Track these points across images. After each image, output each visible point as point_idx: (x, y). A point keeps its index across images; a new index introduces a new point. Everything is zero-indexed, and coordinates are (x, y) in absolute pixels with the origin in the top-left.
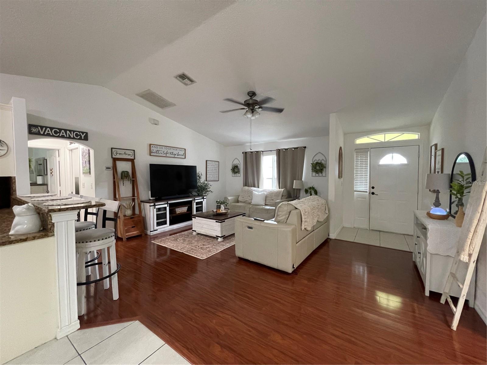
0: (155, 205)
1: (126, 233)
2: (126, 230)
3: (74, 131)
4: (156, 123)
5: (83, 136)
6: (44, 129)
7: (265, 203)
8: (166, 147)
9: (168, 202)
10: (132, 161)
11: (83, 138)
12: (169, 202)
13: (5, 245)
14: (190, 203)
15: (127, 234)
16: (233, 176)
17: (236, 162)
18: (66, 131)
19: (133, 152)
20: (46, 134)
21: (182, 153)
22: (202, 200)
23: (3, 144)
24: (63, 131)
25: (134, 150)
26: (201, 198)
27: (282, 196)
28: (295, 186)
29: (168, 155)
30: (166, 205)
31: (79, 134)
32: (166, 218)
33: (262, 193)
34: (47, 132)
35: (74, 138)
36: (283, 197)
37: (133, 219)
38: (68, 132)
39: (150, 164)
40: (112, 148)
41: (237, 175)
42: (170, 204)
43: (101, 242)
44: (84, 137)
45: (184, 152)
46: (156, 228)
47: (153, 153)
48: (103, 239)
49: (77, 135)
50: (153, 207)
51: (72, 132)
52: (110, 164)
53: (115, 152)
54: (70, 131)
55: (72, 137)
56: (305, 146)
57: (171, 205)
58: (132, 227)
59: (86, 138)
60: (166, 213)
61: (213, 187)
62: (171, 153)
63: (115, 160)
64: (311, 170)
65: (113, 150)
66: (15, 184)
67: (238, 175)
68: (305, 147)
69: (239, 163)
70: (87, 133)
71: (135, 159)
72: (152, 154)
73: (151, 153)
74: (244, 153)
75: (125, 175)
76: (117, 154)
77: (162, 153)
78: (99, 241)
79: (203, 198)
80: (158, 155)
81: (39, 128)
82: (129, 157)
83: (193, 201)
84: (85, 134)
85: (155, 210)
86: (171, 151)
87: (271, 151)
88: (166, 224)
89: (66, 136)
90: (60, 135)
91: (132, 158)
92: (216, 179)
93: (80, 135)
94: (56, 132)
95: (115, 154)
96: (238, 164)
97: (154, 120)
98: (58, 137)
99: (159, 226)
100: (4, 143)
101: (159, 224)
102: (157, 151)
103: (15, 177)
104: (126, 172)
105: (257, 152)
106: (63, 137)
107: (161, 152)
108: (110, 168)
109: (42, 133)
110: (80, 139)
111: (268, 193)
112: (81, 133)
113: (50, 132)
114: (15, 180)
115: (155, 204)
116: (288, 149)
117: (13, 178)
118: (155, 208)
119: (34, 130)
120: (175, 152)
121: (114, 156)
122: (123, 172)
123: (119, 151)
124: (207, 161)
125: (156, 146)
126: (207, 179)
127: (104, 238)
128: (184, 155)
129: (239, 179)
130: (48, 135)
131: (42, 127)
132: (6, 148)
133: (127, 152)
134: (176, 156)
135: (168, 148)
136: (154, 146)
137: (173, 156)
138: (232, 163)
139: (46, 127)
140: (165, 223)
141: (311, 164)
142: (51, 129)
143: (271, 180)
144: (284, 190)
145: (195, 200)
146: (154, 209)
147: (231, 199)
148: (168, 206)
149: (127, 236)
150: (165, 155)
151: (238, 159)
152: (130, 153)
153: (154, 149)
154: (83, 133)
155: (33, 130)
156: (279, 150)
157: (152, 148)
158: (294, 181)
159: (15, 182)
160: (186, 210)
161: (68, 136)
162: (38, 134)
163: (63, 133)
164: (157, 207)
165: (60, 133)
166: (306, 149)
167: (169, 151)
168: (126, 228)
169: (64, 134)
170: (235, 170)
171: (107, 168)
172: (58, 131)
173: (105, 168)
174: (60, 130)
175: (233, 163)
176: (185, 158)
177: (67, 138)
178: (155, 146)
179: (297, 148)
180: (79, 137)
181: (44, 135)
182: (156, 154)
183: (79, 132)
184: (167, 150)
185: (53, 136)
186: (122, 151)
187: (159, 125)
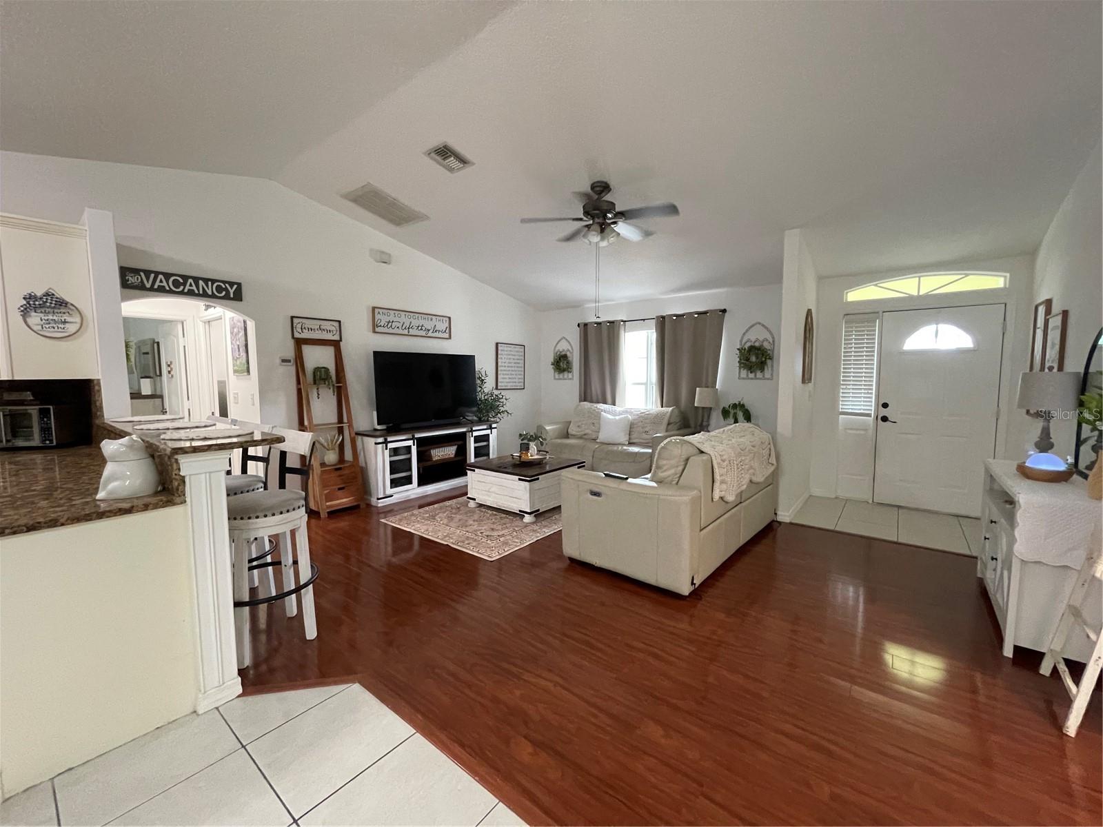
0: (386, 442)
1: (327, 502)
2: (326, 495)
3: (213, 281)
4: (384, 258)
5: (231, 292)
6: (152, 275)
7: (630, 439)
8: (407, 314)
9: (413, 436)
10: (336, 344)
11: (232, 296)
12: (418, 435)
13: (91, 520)
14: (462, 438)
15: (328, 504)
16: (555, 379)
17: (563, 347)
18: (196, 280)
19: (336, 324)
20: (156, 287)
21: (442, 326)
22: (488, 432)
23: (72, 310)
24: (190, 281)
25: (339, 322)
26: (485, 427)
27: (669, 424)
28: (700, 401)
29: (412, 332)
30: (410, 443)
31: (224, 287)
32: (410, 469)
33: (623, 416)
34: (158, 283)
35: (213, 296)
36: (670, 427)
37: (338, 473)
38: (201, 282)
39: (375, 353)
40: (292, 318)
41: (566, 377)
42: (419, 440)
43: (278, 518)
44: (234, 293)
45: (447, 325)
46: (389, 491)
47: (380, 326)
48: (281, 513)
49: (219, 289)
50: (383, 447)
51: (210, 283)
52: (290, 353)
53: (299, 326)
54: (206, 281)
55: (210, 293)
56: (723, 308)
57: (421, 443)
58: (340, 489)
59: (238, 296)
60: (410, 460)
61: (513, 403)
62: (420, 328)
63: (299, 343)
64: (738, 365)
65: (296, 321)
66: (100, 395)
67: (568, 376)
68: (724, 311)
69: (570, 349)
70: (239, 285)
71: (341, 340)
72: (377, 330)
73: (375, 327)
74: (582, 326)
75: (321, 376)
76: (304, 330)
77: (400, 327)
78: (274, 517)
79: (491, 428)
80: (391, 331)
81: (142, 274)
82: (329, 337)
83: (468, 434)
84: (235, 286)
85: (387, 453)
86: (421, 322)
87: (644, 320)
88: (410, 483)
89: (196, 292)
90: (186, 291)
91: (336, 338)
92: (520, 384)
93: (226, 289)
94: (176, 284)
95: (300, 331)
96: (568, 350)
97: (383, 252)
98: (182, 293)
99: (396, 486)
100: (74, 308)
101: (395, 483)
102: (389, 322)
103: (99, 380)
104: (323, 369)
105: (612, 322)
106: (191, 294)
107: (398, 324)
108: (289, 361)
109: (148, 286)
110: (227, 297)
111: (636, 417)
112: (227, 285)
113: (165, 284)
114: (100, 386)
115: (386, 439)
116: (683, 315)
117: (95, 382)
118: (386, 449)
119: (132, 279)
120: (428, 325)
121: (297, 335)
122: (317, 370)
123: (308, 323)
124: (497, 344)
125: (386, 311)
126: (499, 384)
127: (284, 510)
128: (447, 331)
129: (571, 384)
130: (161, 290)
131: (148, 273)
132: (78, 320)
133: (325, 325)
134: (430, 334)
135: (412, 314)
136: (381, 311)
137: (423, 333)
138: (555, 349)
139: (157, 274)
140: (408, 481)
141: (738, 349)
142: (167, 276)
143: (643, 387)
144: (673, 409)
145: (472, 431)
146: (385, 451)
147: (553, 429)
148: (414, 445)
149: (328, 507)
150: (406, 332)
151: (567, 340)
152: (332, 328)
153: (382, 319)
154: (232, 284)
155: (130, 278)
156: (663, 317)
157: (377, 317)
158: (697, 389)
159: (99, 391)
160: (454, 452)
161: (201, 292)
162: (142, 287)
163: (191, 285)
164: (391, 446)
165: (184, 284)
166: (727, 314)
167: (415, 323)
168: (326, 492)
169: (194, 288)
170: (561, 363)
171: (284, 361)
172: (182, 281)
173: (278, 361)
174: (185, 278)
175: (557, 349)
176: (450, 338)
177: (198, 295)
178: (384, 311)
179: (705, 313)
180: (224, 293)
181: (152, 289)
182: (385, 330)
183: (224, 282)
184: (410, 320)
185: (171, 292)
186: (314, 325)
187: (389, 264)
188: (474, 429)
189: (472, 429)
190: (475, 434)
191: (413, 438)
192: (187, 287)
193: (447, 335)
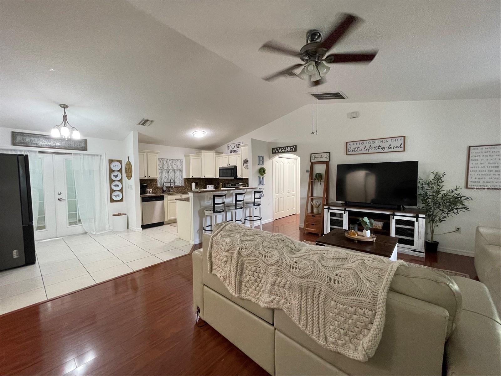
3: (289, 147)
4: (354, 116)
5: (293, 149)
8: (368, 141)
9: (345, 209)
10: (327, 163)
12: (347, 209)
14: (387, 218)
15: (306, 228)
18: (285, 147)
19: (328, 154)
21: (400, 142)
22: (414, 219)
23: (248, 162)
24: (284, 148)
25: (330, 152)
26: (410, 215)
29: (371, 151)
30: (343, 212)
35: (289, 152)
37: (314, 218)
38: (287, 148)
39: (337, 165)
42: (349, 212)
45: (402, 142)
47: (350, 151)
49: (291, 149)
50: (327, 210)
52: (309, 168)
53: (313, 157)
58: (312, 224)
59: (295, 150)
60: (343, 221)
62: (377, 148)
63: (312, 164)
65: (312, 155)
70: (296, 146)
71: (330, 161)
72: (348, 153)
73: (347, 152)
76: (315, 158)
77: (363, 150)
79: (416, 217)
80: (356, 152)
82: (325, 160)
83: (391, 216)
86: (378, 144)
91: (328, 160)
94: (282, 150)
97: (353, 113)
98: (283, 152)
102: (356, 148)
104: (321, 174)
107: (362, 148)
108: (309, 171)
109: (276, 152)
110: (292, 151)
113: (279, 151)
119: (274, 151)
120: (384, 145)
121: (312, 161)
122: (317, 174)
123: (317, 155)
124: (473, 147)
125: (354, 143)
126: (471, 184)
128: (402, 146)
131: (276, 148)
132: (248, 165)
133: (324, 155)
134: (386, 150)
135: (372, 141)
136: (351, 143)
137: (380, 151)
139: (278, 148)
142: (280, 148)
145: (394, 215)
146: (328, 213)
148: (345, 214)
150: (367, 152)
152: (327, 156)
153: (352, 147)
154: (293, 146)
157: (348, 147)
162: (275, 153)
167: (374, 145)
168: (307, 223)
169: (285, 150)
171: (307, 171)
173: (305, 171)
174: (283, 147)
176: (404, 150)
177: (286, 152)
178: (353, 143)
181: (277, 153)
182: (353, 153)
183: (292, 146)
184: (370, 145)
185: (281, 153)
186: (319, 155)
187: (359, 117)
188: (396, 214)
189: (394, 213)
190: (396, 217)
191: (345, 210)
192: (284, 150)
193: (402, 149)
